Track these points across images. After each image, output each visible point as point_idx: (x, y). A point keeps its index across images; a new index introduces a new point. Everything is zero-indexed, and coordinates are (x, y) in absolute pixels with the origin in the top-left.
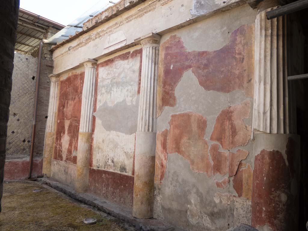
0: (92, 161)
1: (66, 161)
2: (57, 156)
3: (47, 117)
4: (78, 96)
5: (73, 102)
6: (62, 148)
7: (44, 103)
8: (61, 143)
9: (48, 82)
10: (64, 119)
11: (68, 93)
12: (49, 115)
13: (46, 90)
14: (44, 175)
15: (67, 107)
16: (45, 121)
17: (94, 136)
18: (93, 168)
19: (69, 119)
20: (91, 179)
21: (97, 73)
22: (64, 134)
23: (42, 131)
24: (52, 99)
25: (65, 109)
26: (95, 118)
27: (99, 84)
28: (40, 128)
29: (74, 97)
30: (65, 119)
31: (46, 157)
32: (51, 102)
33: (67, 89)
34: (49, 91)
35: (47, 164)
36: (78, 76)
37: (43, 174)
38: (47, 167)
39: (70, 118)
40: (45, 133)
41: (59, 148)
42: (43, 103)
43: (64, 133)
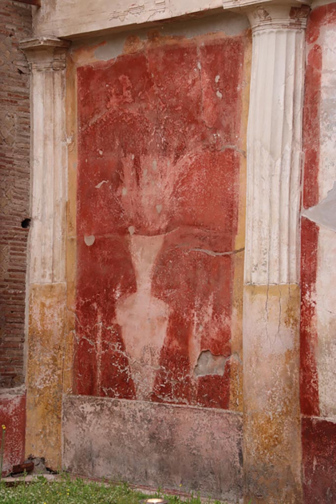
0: (316, 393)
1: (158, 400)
2: (99, 382)
3: (26, 223)
4: (204, 138)
5: (175, 163)
6: (123, 349)
7: (16, 162)
8: (118, 328)
9: (21, 72)
10: (124, 232)
11: (133, 125)
12: (35, 212)
13: (15, 108)
14: (35, 462)
15: (138, 184)
16: (22, 239)
17: (313, 298)
18: (321, 418)
19: (158, 232)
20: (315, 463)
21: (311, 47)
22: (134, 290)
23: (15, 282)
24: (45, 145)
25: (124, 192)
26: (318, 229)
27: (324, 96)
28: (9, 270)
29: (175, 144)
30: (131, 229)
31: (41, 387)
32: (41, 160)
33: (123, 104)
34: (27, 109)
35: (44, 417)
36: (195, 53)
37: (31, 458)
38: (44, 428)
39: (163, 227)
40: (24, 288)
41: (105, 346)
42: (11, 163)
43: (131, 286)
